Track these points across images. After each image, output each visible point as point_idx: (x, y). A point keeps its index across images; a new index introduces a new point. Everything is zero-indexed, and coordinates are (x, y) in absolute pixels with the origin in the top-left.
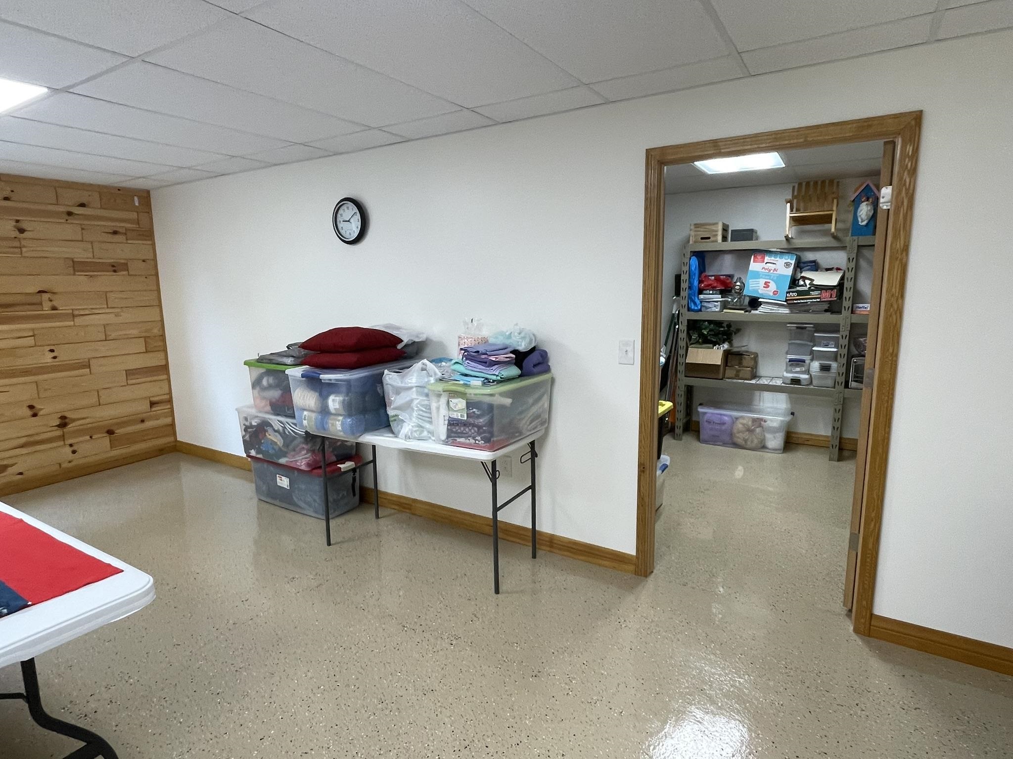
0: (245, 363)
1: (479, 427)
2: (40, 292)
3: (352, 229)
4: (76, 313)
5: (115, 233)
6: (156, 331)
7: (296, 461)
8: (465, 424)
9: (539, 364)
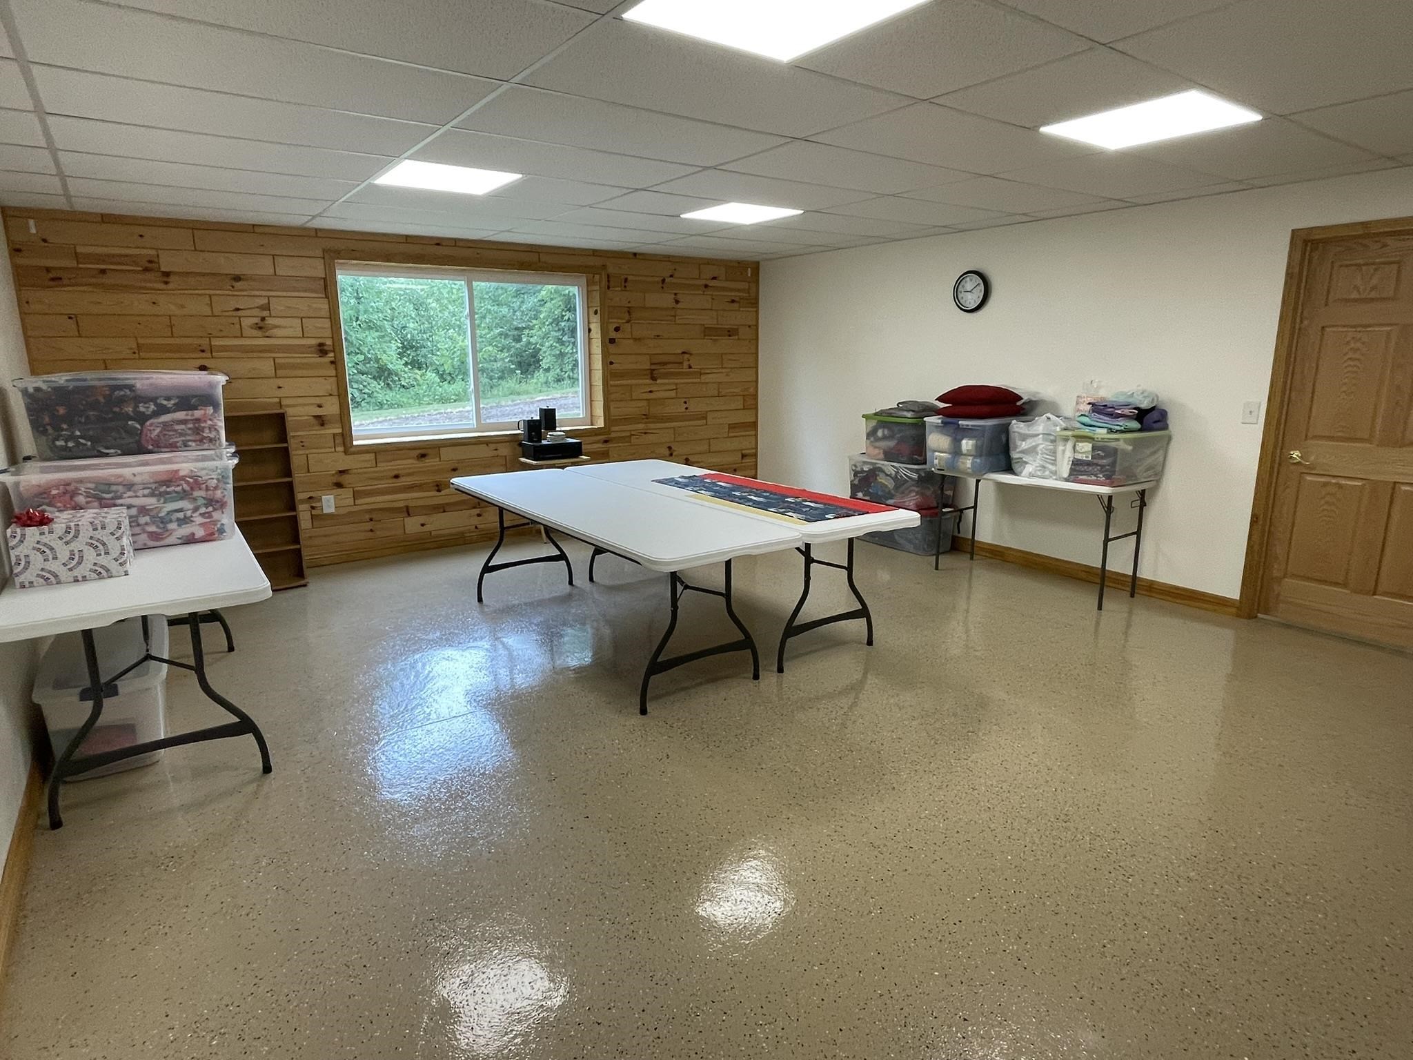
0: (863, 416)
1: (1102, 466)
2: (684, 353)
3: (972, 300)
4: (703, 371)
5: (733, 301)
6: (752, 390)
7: (904, 502)
8: (1088, 464)
9: (1159, 421)
